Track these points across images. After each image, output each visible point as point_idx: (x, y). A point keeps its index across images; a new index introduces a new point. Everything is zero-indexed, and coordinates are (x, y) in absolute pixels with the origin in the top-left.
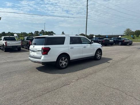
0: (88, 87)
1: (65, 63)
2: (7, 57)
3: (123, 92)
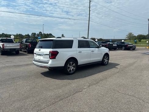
0: (103, 94)
1: (73, 68)
2: (6, 61)
3: (140, 99)
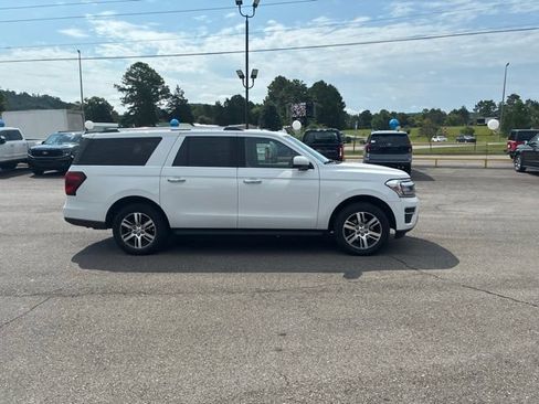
1: (145, 234)
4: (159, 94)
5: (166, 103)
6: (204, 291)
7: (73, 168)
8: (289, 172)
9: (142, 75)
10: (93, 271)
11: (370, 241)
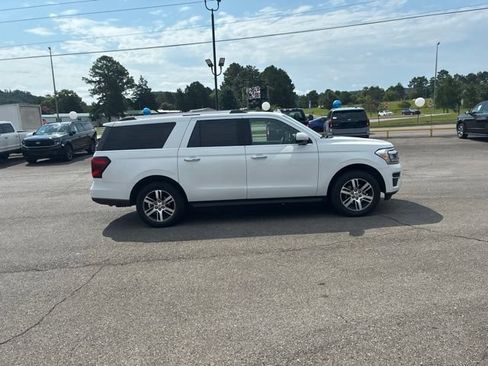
1: (166, 208)
4: (124, 84)
5: (131, 92)
6: (235, 253)
7: (97, 154)
8: (290, 147)
9: (107, 67)
10: (128, 243)
11: (364, 203)
